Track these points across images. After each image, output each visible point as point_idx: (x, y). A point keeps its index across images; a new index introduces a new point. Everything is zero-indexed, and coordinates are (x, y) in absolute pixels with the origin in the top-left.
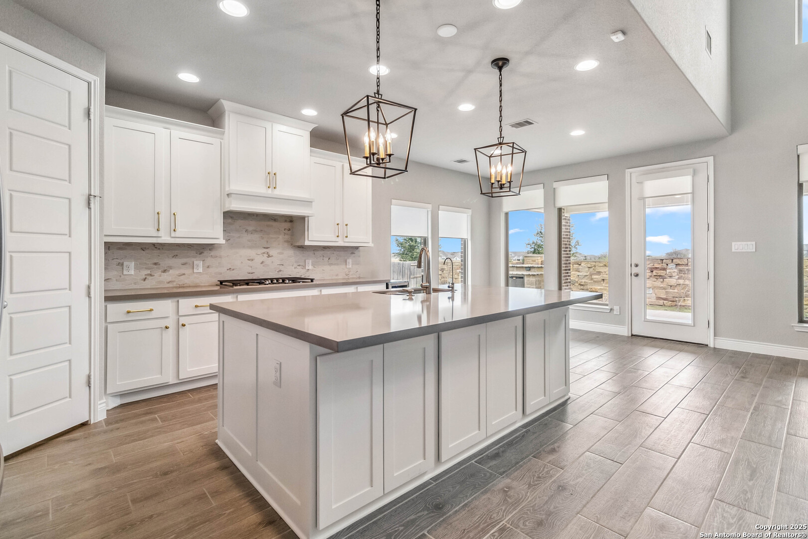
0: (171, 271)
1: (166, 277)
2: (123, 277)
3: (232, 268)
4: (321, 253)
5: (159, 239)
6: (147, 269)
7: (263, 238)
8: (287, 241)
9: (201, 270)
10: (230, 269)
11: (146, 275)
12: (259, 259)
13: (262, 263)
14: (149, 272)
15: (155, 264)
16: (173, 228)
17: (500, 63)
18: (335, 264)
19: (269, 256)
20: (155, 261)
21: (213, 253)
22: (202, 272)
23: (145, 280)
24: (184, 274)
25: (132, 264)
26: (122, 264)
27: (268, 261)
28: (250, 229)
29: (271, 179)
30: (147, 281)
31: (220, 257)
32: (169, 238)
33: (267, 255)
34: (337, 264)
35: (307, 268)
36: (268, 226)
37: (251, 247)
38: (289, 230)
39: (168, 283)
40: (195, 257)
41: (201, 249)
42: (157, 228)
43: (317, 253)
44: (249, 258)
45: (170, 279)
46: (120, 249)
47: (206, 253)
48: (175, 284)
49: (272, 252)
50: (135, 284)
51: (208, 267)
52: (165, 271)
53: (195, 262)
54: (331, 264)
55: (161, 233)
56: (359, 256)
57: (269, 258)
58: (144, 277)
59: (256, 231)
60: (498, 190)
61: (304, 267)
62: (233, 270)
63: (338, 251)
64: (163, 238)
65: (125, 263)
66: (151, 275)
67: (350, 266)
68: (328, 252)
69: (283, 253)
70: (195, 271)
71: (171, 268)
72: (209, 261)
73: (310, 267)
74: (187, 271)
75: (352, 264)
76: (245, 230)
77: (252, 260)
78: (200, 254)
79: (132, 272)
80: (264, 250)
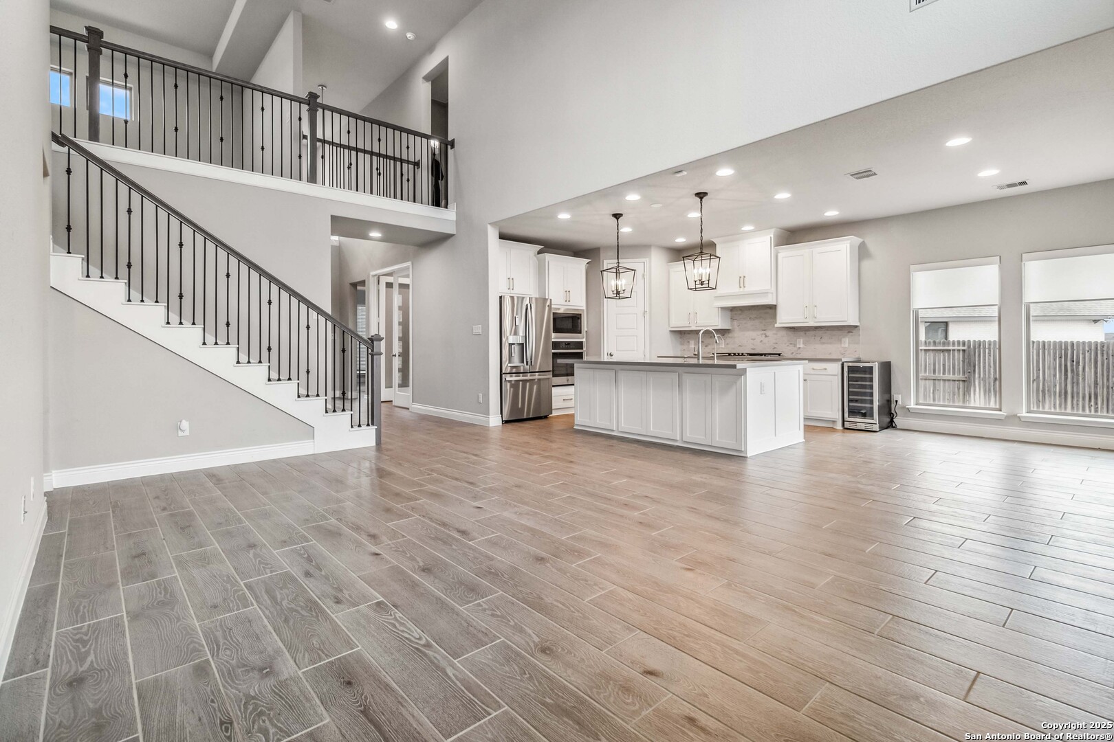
1: (707, 350)
4: (812, 333)
5: (690, 328)
7: (761, 323)
9: (723, 346)
12: (759, 339)
13: (761, 341)
17: (701, 195)
18: (827, 343)
19: (766, 336)
21: (730, 335)
27: (765, 340)
28: (753, 316)
29: (742, 280)
32: (695, 327)
33: (764, 336)
34: (831, 343)
35: (798, 346)
36: (766, 313)
37: (753, 330)
41: (723, 332)
42: (689, 322)
43: (808, 333)
44: (752, 338)
47: (726, 335)
49: (769, 333)
52: (706, 346)
54: (824, 343)
55: (691, 325)
56: (859, 335)
57: (767, 338)
59: (757, 318)
60: (700, 286)
61: (795, 345)
63: (831, 330)
64: (692, 327)
67: (847, 345)
68: (820, 332)
69: (777, 334)
71: (709, 344)
72: (728, 340)
73: (802, 346)
75: (849, 343)
76: (749, 318)
77: (754, 339)
78: (723, 335)
80: (763, 332)
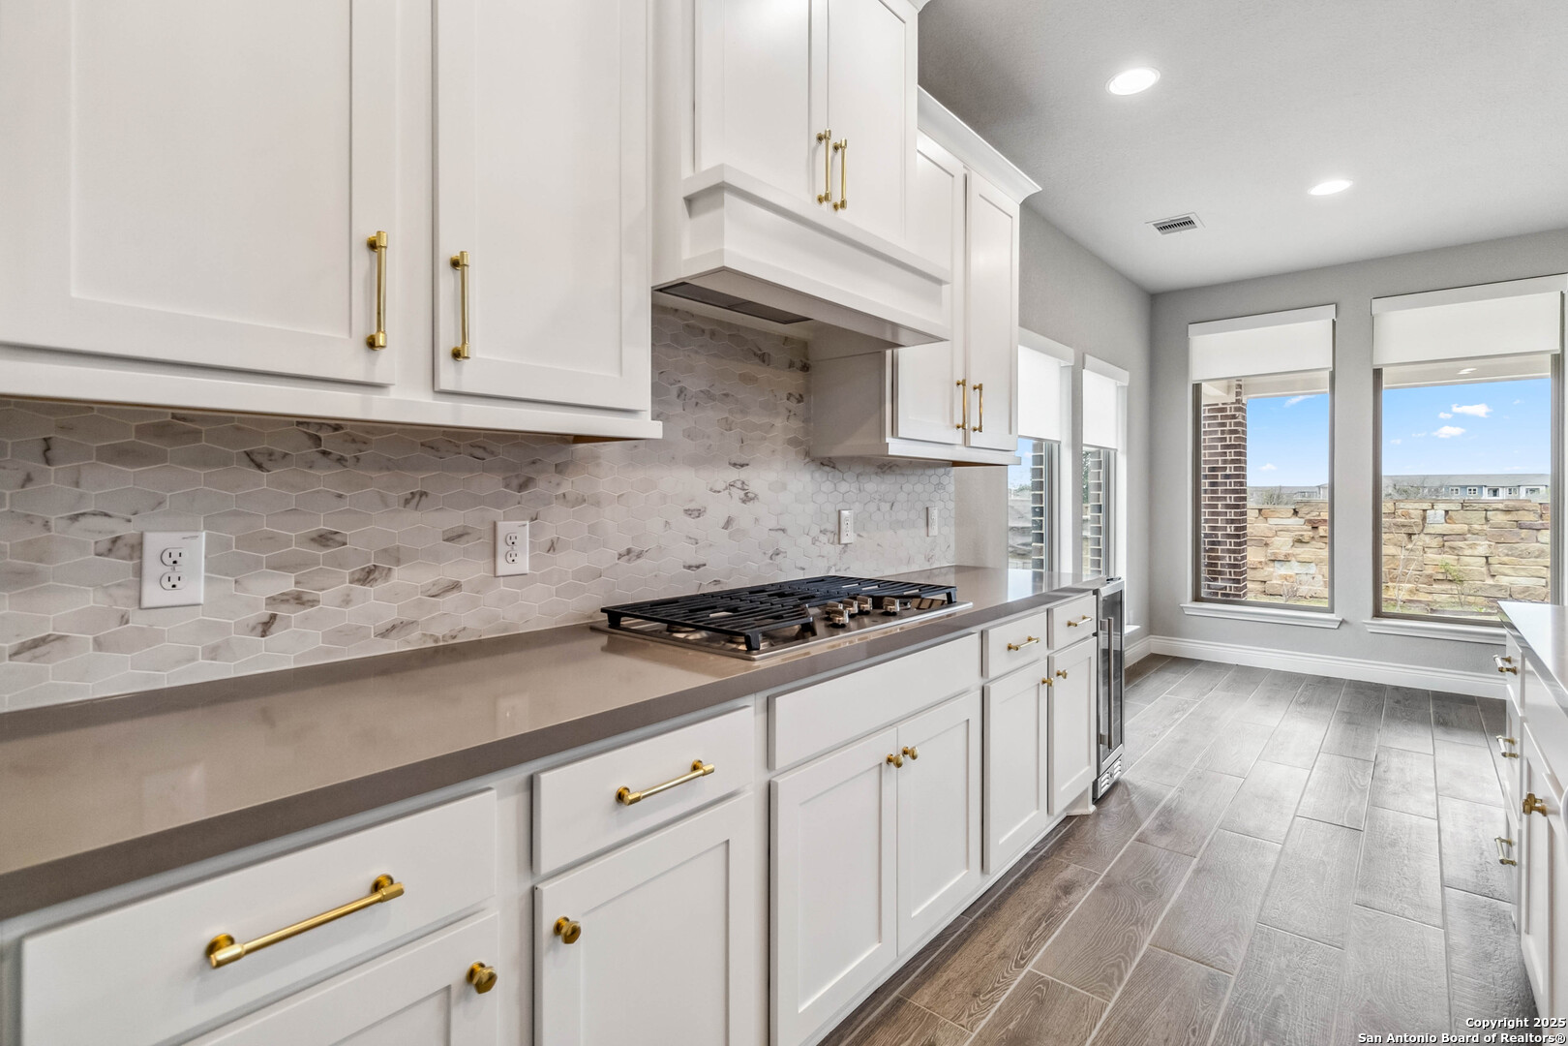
0: (400, 576)
1: (376, 605)
2: (138, 620)
3: (637, 549)
4: (874, 484)
5: (376, 397)
6: (280, 566)
7: (729, 426)
8: (793, 442)
9: (523, 564)
10: (629, 551)
11: (272, 601)
12: (717, 511)
13: (727, 523)
14: (287, 584)
15: (324, 539)
16: (448, 341)
18: (905, 524)
19: (747, 498)
20: (323, 526)
21: (569, 484)
22: (527, 570)
23: (266, 627)
24: (455, 586)
25: (196, 547)
26: (137, 548)
27: (744, 514)
28: (694, 385)
30: (277, 635)
31: (597, 504)
32: (426, 398)
33: (742, 494)
35: (843, 541)
36: (747, 379)
37: (697, 462)
38: (800, 399)
39: (385, 634)
40: (498, 502)
41: (526, 465)
42: (361, 332)
43: (865, 486)
44: (692, 506)
45: (391, 614)
46: (122, 455)
47: (541, 487)
48: (416, 634)
49: (755, 480)
50: (213, 653)
51: (552, 548)
52: (367, 576)
53: (504, 527)
54: (897, 525)
55: (385, 365)
56: (952, 498)
57: (750, 504)
58: (264, 613)
59: (709, 396)
61: (837, 536)
62: (639, 556)
63: (910, 480)
64: (393, 394)
65: (156, 542)
66: (299, 600)
68: (890, 486)
69: (784, 487)
70: (503, 567)
71: (396, 556)
72: (559, 521)
73: (852, 536)
74: (469, 570)
75: (939, 525)
76: (674, 390)
77: (696, 513)
78: (522, 487)
79: (195, 589)
80: (734, 475)
